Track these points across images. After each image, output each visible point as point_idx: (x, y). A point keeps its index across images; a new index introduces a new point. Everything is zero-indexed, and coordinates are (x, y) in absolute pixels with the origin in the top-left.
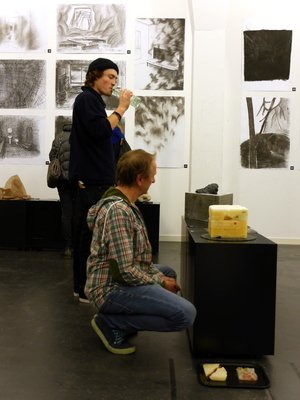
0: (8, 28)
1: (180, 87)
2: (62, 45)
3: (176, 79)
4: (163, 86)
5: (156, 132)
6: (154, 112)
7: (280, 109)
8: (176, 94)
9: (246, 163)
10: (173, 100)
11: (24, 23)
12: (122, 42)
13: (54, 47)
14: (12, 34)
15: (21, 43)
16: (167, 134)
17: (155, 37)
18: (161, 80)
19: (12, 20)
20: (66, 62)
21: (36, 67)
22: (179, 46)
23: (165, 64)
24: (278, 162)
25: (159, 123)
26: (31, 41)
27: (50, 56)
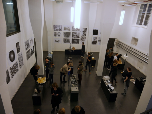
0: (66, 28)
1: (86, 36)
2: (73, 30)
3: (85, 35)
5: (83, 40)
6: (83, 38)
7: (96, 38)
9: (92, 44)
11: (68, 28)
12: (79, 30)
17: (83, 30)
19: (67, 27)
21: (70, 33)
22: (86, 31)
24: (96, 44)
26: (69, 30)
27: (71, 32)
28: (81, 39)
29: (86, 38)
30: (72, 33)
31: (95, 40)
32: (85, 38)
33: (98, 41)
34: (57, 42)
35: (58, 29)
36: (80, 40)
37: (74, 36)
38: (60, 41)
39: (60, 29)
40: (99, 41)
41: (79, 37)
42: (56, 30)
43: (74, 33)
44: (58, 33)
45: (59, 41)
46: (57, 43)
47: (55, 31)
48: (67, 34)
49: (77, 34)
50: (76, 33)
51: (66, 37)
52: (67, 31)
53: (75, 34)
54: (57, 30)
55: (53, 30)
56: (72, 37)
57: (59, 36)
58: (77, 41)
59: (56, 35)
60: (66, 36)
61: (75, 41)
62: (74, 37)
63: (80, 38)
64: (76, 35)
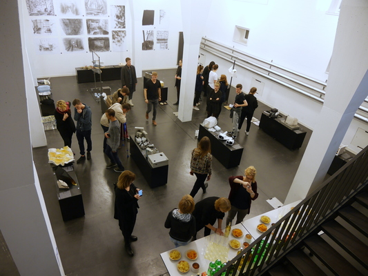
0: (68, 7)
1: (124, 27)
2: (87, 14)
3: (123, 25)
4: (120, 27)
5: (119, 41)
6: (118, 35)
7: (151, 34)
8: (123, 29)
9: (143, 49)
10: (123, 31)
11: (74, 6)
12: (106, 13)
13: (85, 14)
14: (70, 9)
15: (73, 13)
16: (121, 42)
17: (116, 11)
18: (119, 25)
19: (69, 5)
20: (91, 20)
21: (79, 21)
22: (124, 14)
23: (120, 20)
24: (151, 48)
25: (119, 38)
26: (77, 12)
27: (83, 17)
28: (114, 38)
29: (125, 34)
30: (88, 21)
31: (149, 40)
32: (123, 35)
33: (155, 41)
34: (47, 49)
35: (43, 11)
36: (111, 40)
37: (94, 29)
38: (54, 46)
39: (49, 10)
40: (158, 40)
41: (106, 33)
42: (37, 15)
43: (93, 21)
44: (45, 24)
45: (51, 46)
46: (47, 52)
47: (34, 18)
48: (73, 26)
49: (100, 25)
50: (97, 21)
51: (69, 34)
52: (70, 16)
53: (94, 25)
54: (40, 13)
55: (28, 14)
56: (89, 32)
57: (49, 31)
58: (102, 45)
59: (40, 29)
60: (70, 31)
61: (98, 43)
62: (95, 33)
63: (110, 36)
64: (100, 28)
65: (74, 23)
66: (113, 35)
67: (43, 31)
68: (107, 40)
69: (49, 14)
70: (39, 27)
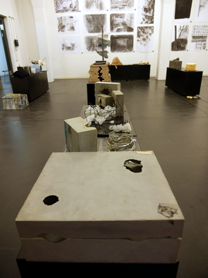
0: (92, 1)
1: (152, 23)
2: (112, 8)
3: (151, 19)
4: (147, 22)
5: (144, 40)
6: (144, 32)
7: (185, 29)
8: (151, 25)
9: (173, 49)
10: (150, 28)
12: (133, 6)
13: (109, 8)
14: (94, 4)
15: (97, 7)
16: (147, 40)
17: (144, 3)
18: (146, 20)
20: (114, 14)
21: (103, 17)
22: (153, 7)
23: (148, 14)
24: (183, 49)
25: (145, 36)
26: (101, 7)
27: (107, 12)
28: (139, 36)
29: (152, 30)
30: (112, 16)
31: (182, 37)
32: (150, 31)
33: (190, 39)
34: (69, 48)
35: (68, 7)
36: (135, 38)
37: (118, 25)
38: (76, 45)
39: (74, 6)
40: (194, 37)
41: (130, 29)
42: (62, 11)
43: (117, 16)
44: (69, 21)
45: (73, 45)
46: (69, 52)
47: (60, 15)
48: (96, 22)
49: (125, 20)
50: (121, 16)
51: (92, 32)
52: (94, 11)
53: (118, 20)
54: (65, 10)
55: (55, 11)
56: (112, 29)
57: (73, 28)
58: (125, 44)
59: (64, 27)
60: (92, 28)
61: (121, 42)
62: (118, 30)
63: (134, 33)
64: (124, 24)
65: (98, 18)
66: (138, 32)
67: (67, 28)
68: (131, 38)
69: (73, 10)
70: (63, 24)
